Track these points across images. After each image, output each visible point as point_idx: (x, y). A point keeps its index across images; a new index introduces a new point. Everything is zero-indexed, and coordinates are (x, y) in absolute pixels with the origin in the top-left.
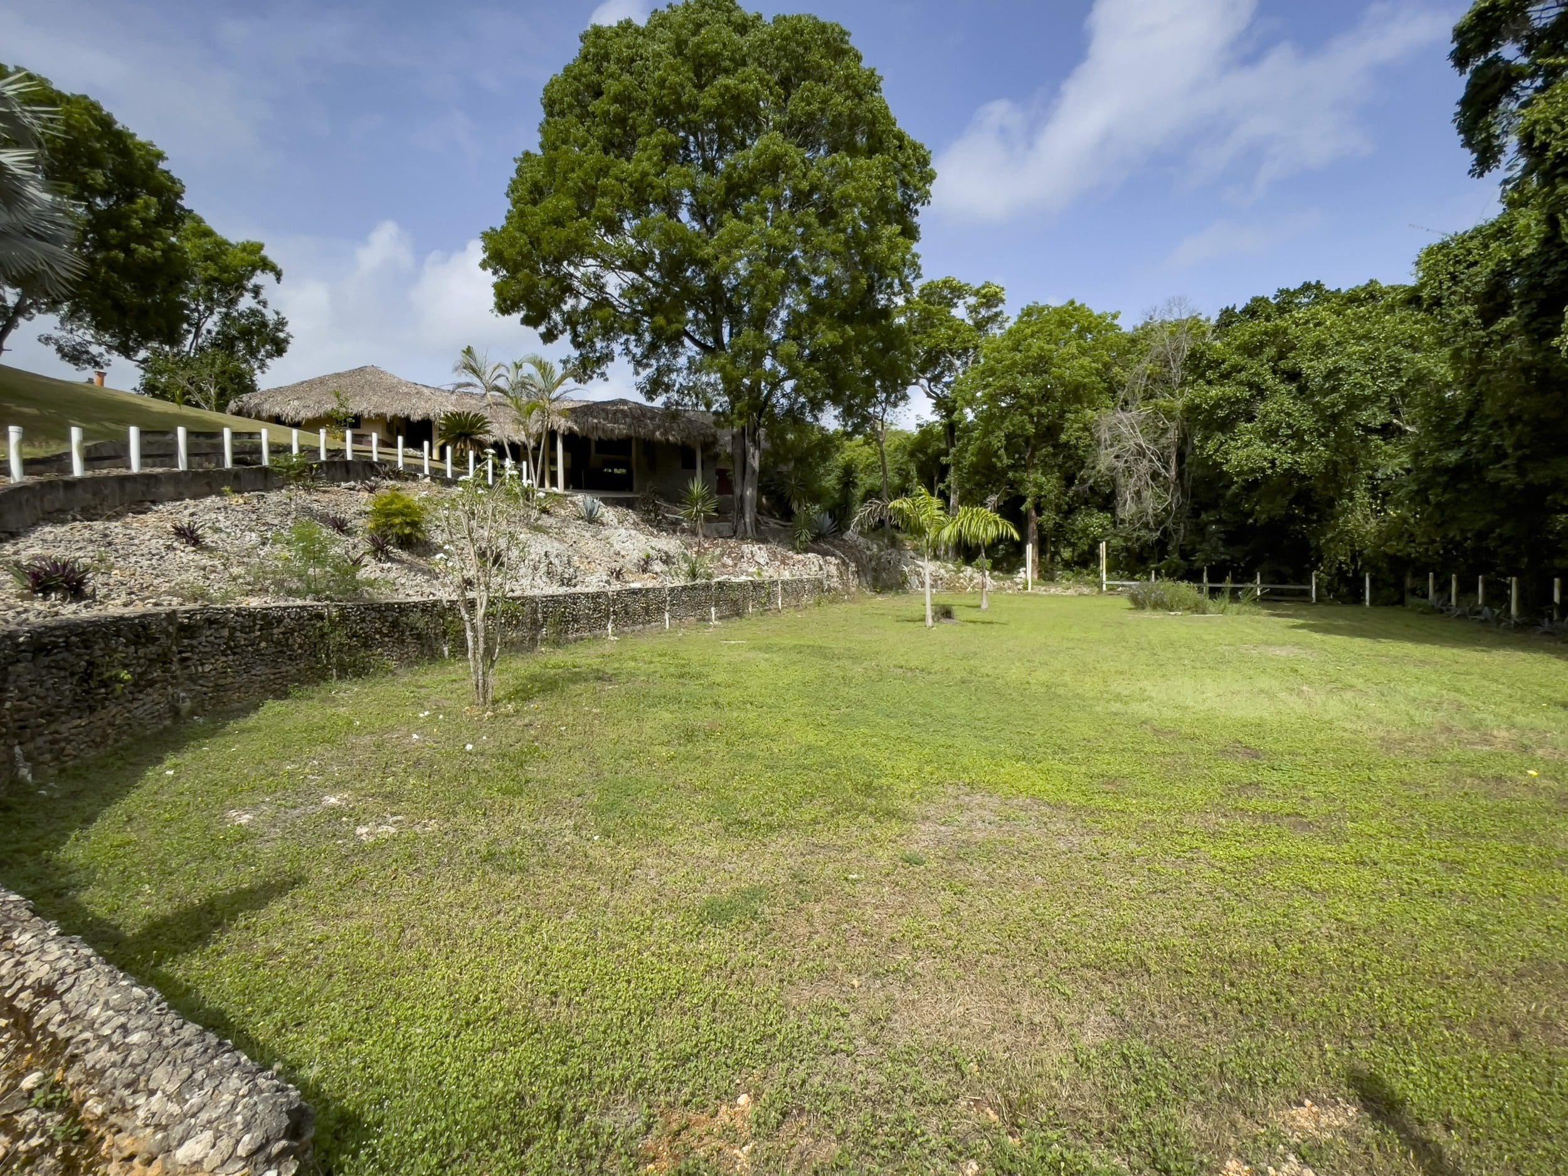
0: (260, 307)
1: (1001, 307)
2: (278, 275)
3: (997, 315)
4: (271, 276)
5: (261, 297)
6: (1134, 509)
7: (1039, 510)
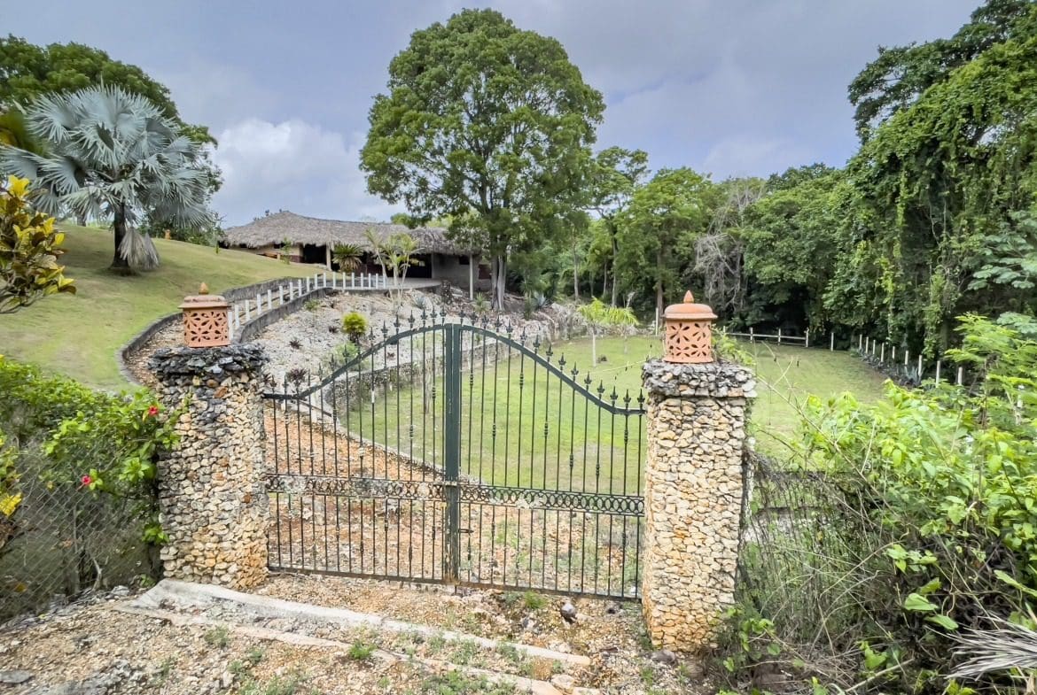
0: (208, 165)
1: (645, 163)
2: (216, 143)
3: (643, 168)
4: (211, 144)
5: (208, 159)
6: (714, 292)
7: (664, 289)
